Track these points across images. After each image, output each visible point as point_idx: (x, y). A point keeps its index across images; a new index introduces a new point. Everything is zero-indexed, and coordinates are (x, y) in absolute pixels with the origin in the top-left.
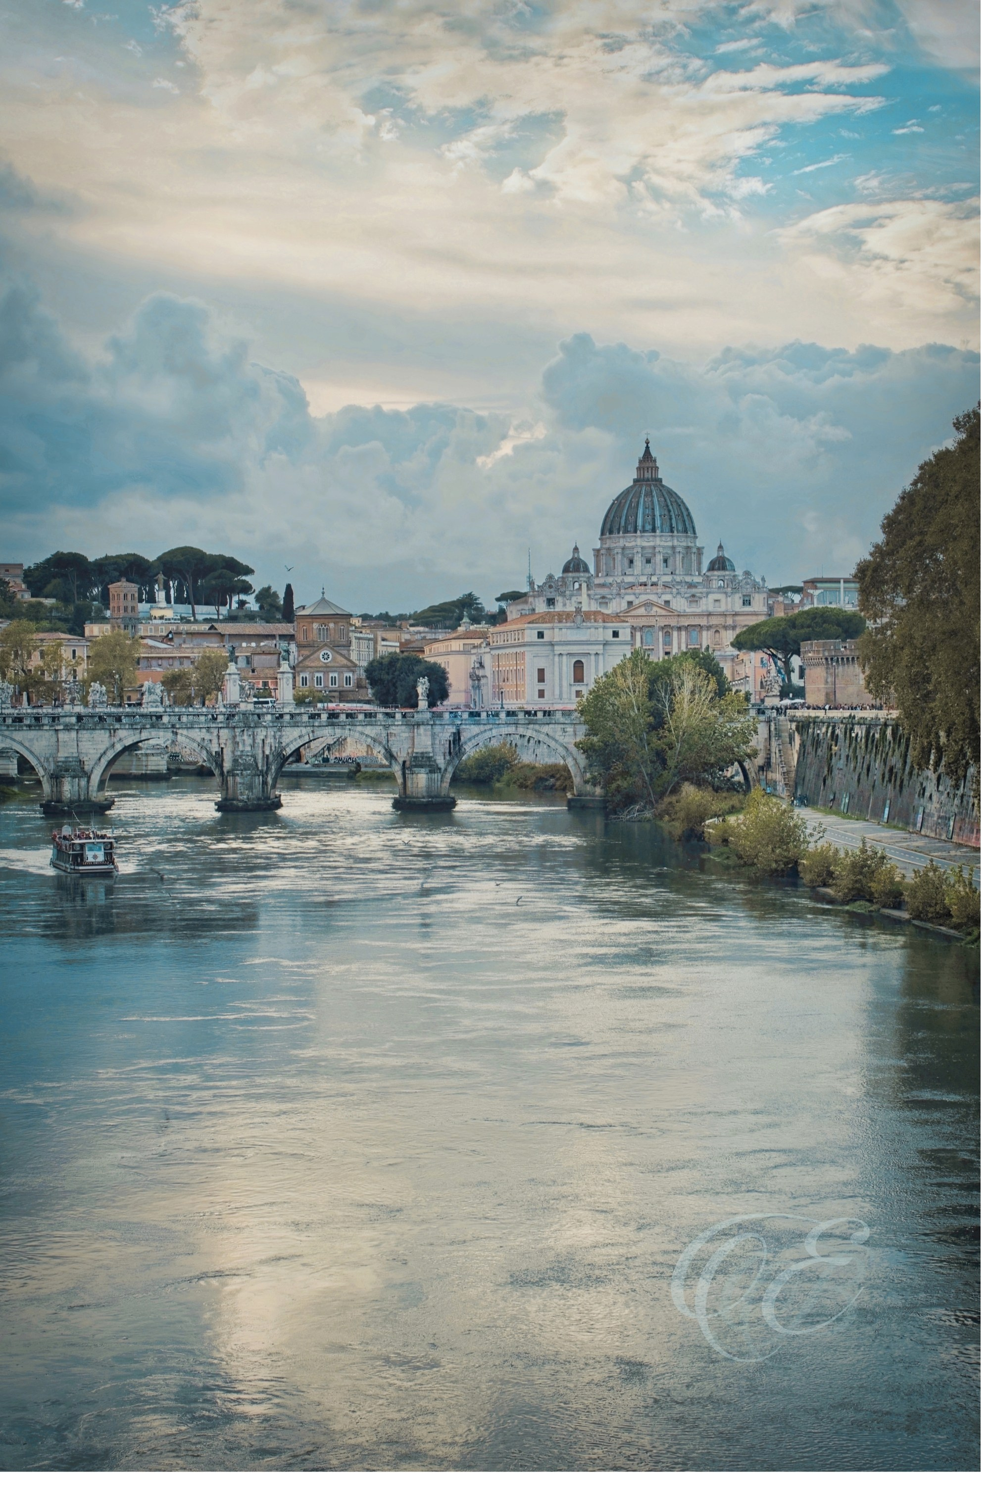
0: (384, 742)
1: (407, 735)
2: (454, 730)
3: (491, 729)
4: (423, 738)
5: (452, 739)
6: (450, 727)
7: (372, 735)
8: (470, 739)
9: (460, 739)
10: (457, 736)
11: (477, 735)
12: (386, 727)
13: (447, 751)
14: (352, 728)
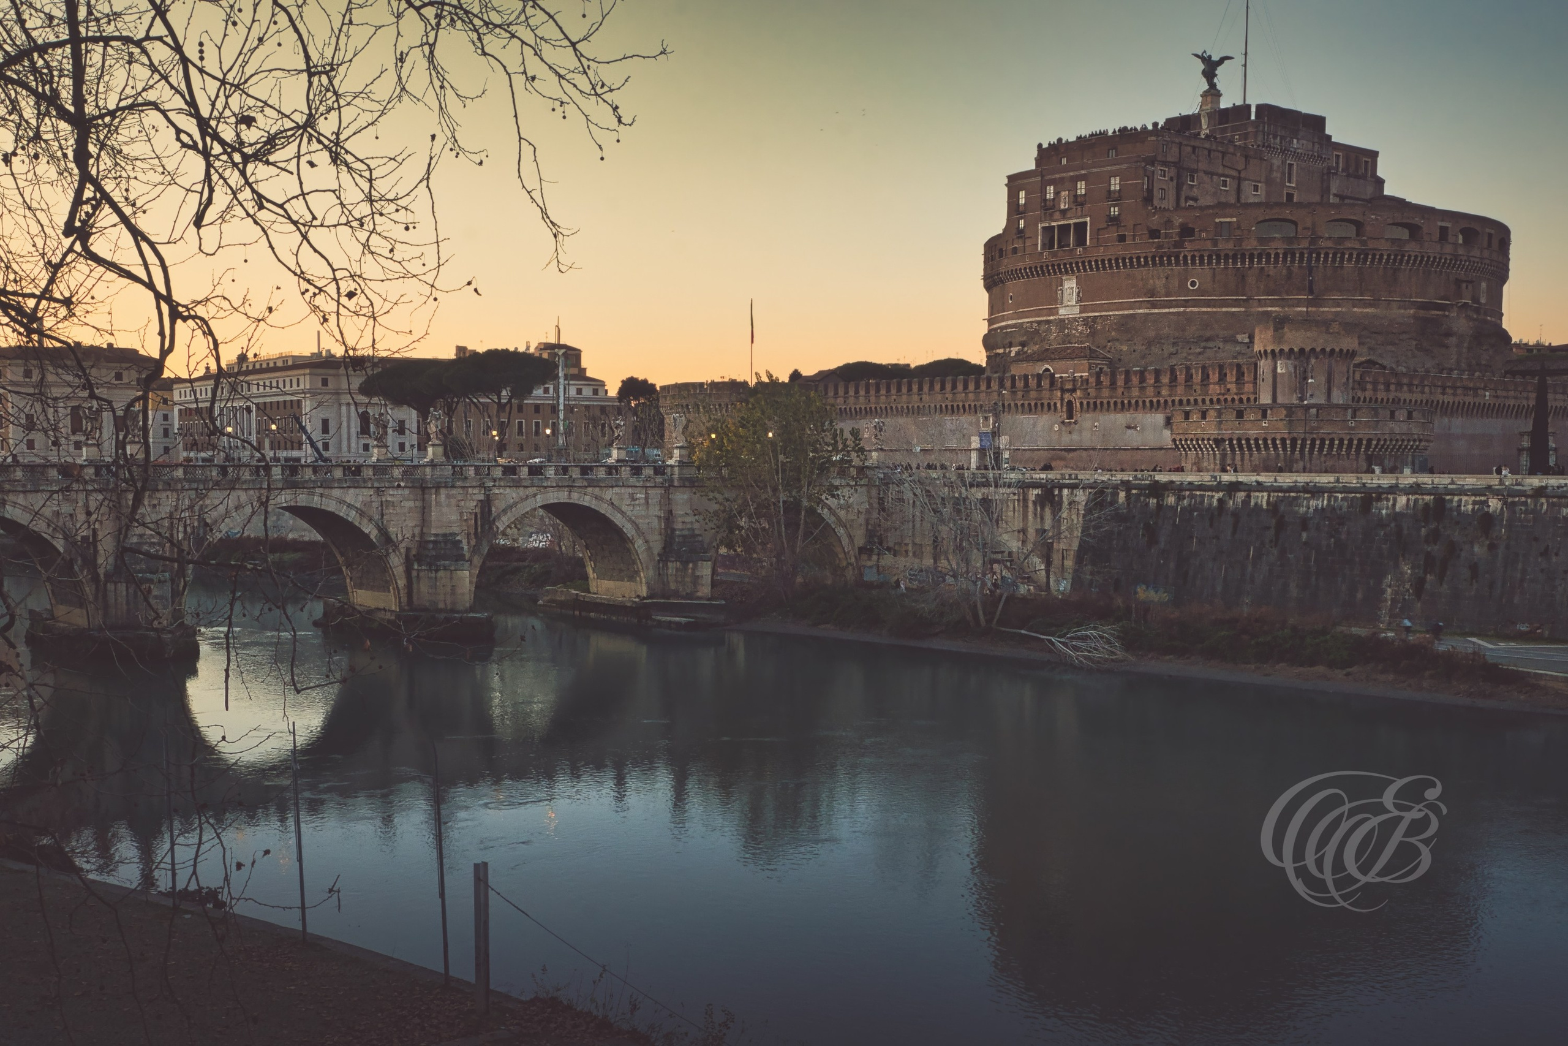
0: (377, 517)
1: (411, 504)
2: (482, 497)
3: (535, 495)
4: (445, 510)
5: (478, 510)
6: (476, 491)
7: (358, 505)
8: (505, 511)
9: (490, 511)
10: (486, 504)
11: (515, 504)
12: (379, 491)
13: (472, 531)
14: (326, 491)
